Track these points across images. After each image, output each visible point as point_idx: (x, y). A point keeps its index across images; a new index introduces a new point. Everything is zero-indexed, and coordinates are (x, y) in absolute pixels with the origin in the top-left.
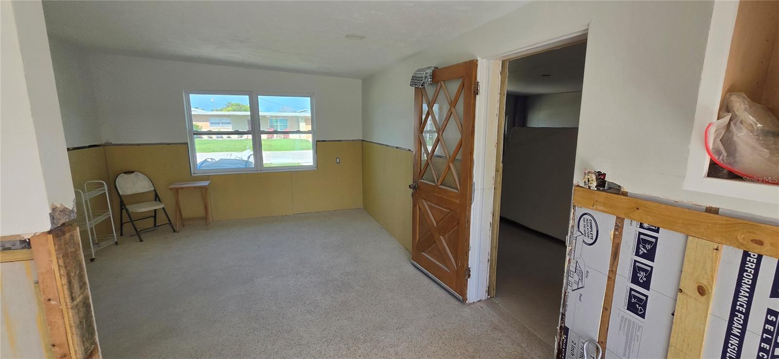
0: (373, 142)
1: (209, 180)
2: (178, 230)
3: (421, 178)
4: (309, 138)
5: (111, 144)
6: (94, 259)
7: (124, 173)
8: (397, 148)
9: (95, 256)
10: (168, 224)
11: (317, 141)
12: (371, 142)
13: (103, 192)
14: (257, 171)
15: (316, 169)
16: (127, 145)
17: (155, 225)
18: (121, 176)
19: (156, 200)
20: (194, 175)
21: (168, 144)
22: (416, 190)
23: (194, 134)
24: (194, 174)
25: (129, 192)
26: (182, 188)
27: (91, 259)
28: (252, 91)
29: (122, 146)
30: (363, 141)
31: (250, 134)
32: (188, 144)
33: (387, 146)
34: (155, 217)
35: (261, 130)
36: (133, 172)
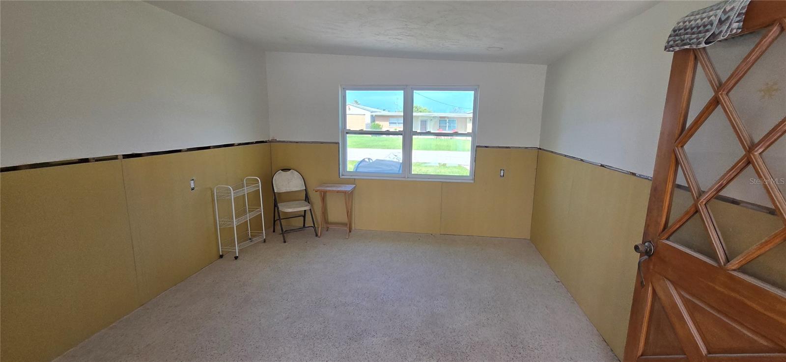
0: (556, 153)
1: (354, 184)
2: (319, 235)
3: (666, 236)
4: (467, 142)
5: (276, 141)
6: (237, 257)
7: (282, 170)
8: (602, 166)
9: (238, 254)
10: (312, 226)
11: (477, 147)
12: (552, 152)
13: (258, 189)
14: (405, 177)
15: (473, 181)
16: (287, 142)
17: (304, 225)
18: (279, 173)
19: (306, 200)
20: (343, 177)
21: (322, 143)
22: (650, 256)
23: (347, 133)
24: (343, 175)
25: (283, 189)
26: (329, 191)
27: (235, 257)
28: (407, 85)
29: (284, 143)
30: (540, 149)
31: (402, 134)
32: (339, 143)
33: (582, 160)
34: (304, 217)
35: (413, 130)
36: (290, 170)
